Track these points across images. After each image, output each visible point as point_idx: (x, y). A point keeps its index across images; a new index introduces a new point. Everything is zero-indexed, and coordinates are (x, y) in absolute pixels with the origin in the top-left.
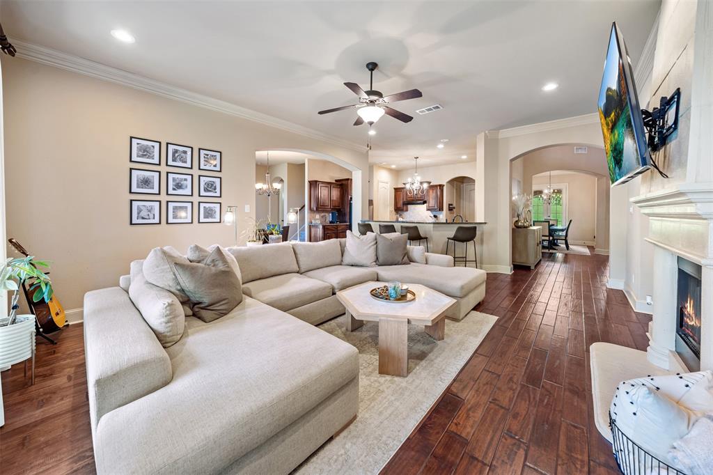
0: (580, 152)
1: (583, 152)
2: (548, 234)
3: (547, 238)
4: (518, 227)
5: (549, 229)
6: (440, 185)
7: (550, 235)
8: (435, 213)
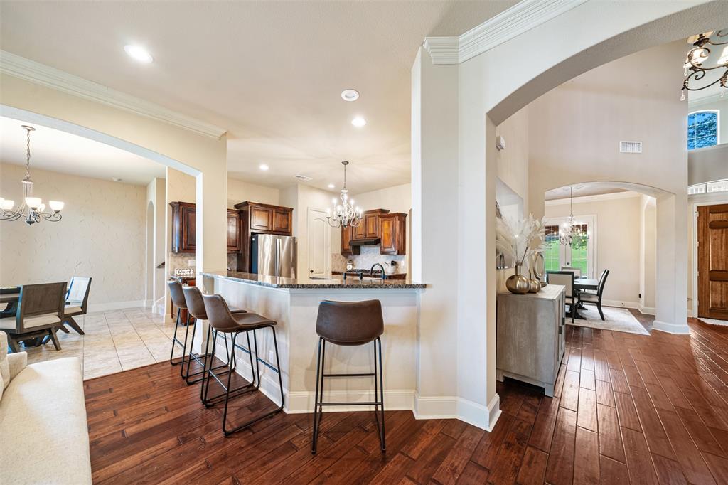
0: (629, 149)
1: (635, 150)
2: (570, 295)
3: (570, 301)
4: (515, 292)
5: (574, 286)
6: (400, 215)
7: (574, 295)
8: (393, 258)
